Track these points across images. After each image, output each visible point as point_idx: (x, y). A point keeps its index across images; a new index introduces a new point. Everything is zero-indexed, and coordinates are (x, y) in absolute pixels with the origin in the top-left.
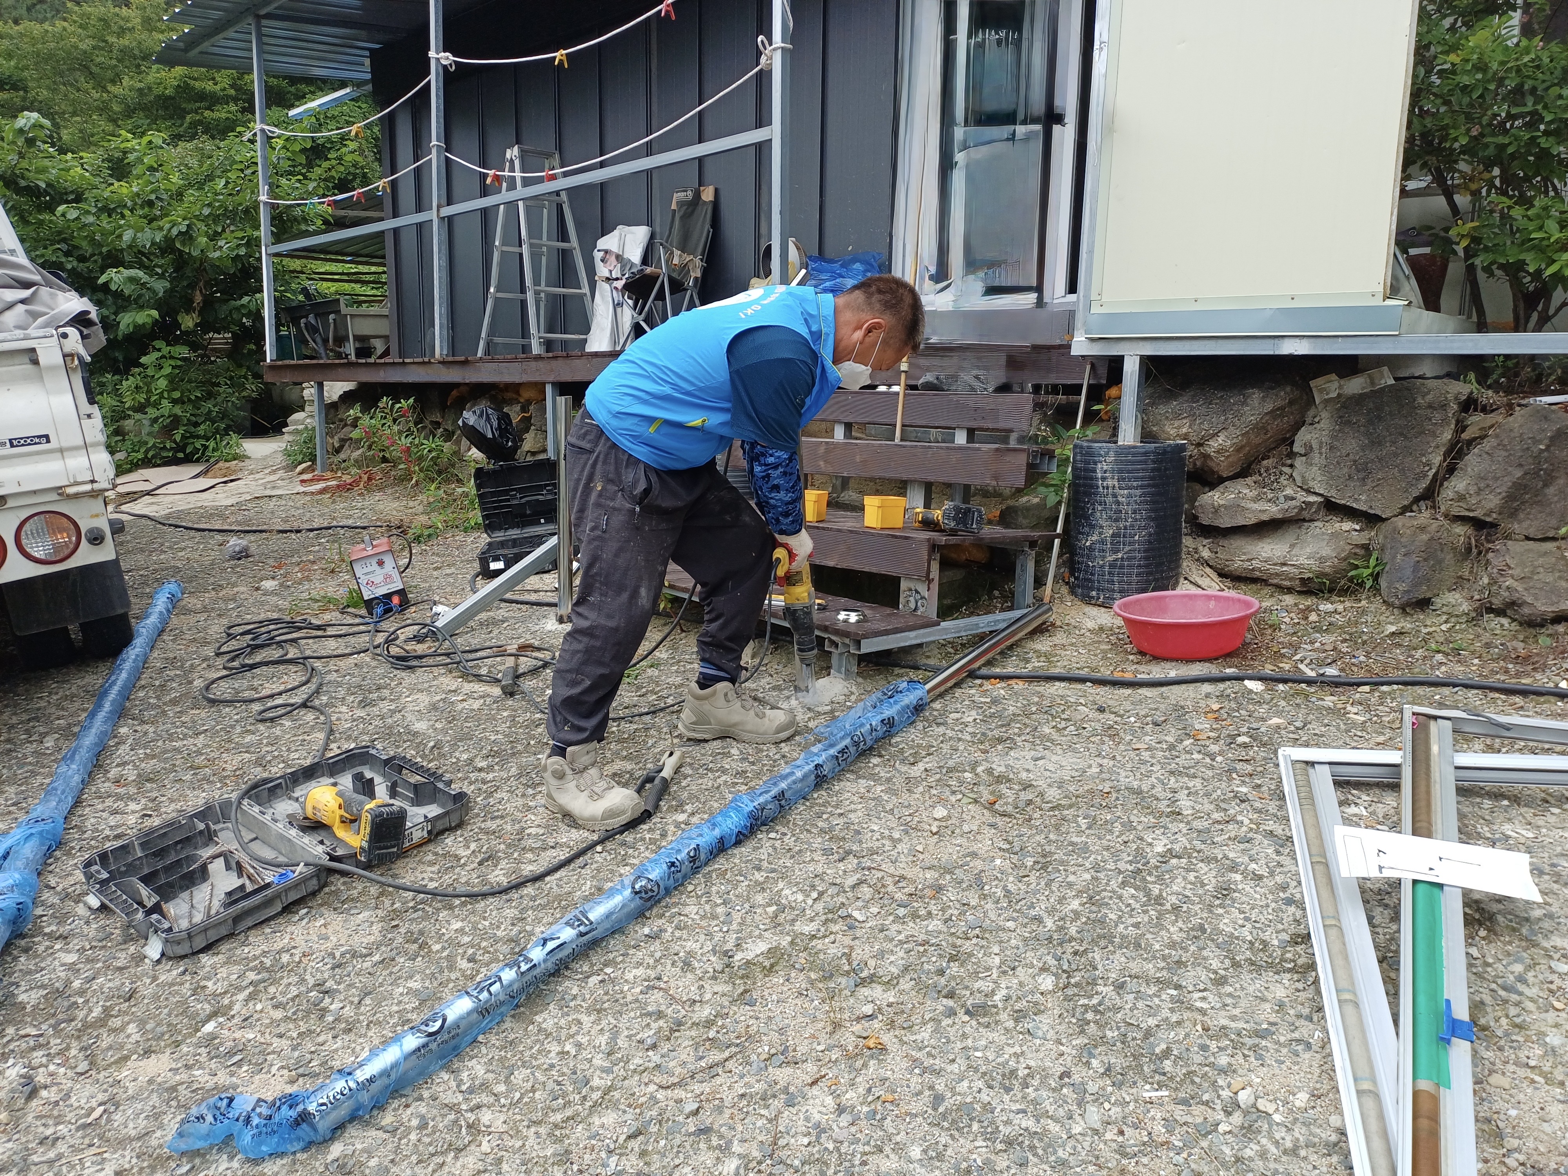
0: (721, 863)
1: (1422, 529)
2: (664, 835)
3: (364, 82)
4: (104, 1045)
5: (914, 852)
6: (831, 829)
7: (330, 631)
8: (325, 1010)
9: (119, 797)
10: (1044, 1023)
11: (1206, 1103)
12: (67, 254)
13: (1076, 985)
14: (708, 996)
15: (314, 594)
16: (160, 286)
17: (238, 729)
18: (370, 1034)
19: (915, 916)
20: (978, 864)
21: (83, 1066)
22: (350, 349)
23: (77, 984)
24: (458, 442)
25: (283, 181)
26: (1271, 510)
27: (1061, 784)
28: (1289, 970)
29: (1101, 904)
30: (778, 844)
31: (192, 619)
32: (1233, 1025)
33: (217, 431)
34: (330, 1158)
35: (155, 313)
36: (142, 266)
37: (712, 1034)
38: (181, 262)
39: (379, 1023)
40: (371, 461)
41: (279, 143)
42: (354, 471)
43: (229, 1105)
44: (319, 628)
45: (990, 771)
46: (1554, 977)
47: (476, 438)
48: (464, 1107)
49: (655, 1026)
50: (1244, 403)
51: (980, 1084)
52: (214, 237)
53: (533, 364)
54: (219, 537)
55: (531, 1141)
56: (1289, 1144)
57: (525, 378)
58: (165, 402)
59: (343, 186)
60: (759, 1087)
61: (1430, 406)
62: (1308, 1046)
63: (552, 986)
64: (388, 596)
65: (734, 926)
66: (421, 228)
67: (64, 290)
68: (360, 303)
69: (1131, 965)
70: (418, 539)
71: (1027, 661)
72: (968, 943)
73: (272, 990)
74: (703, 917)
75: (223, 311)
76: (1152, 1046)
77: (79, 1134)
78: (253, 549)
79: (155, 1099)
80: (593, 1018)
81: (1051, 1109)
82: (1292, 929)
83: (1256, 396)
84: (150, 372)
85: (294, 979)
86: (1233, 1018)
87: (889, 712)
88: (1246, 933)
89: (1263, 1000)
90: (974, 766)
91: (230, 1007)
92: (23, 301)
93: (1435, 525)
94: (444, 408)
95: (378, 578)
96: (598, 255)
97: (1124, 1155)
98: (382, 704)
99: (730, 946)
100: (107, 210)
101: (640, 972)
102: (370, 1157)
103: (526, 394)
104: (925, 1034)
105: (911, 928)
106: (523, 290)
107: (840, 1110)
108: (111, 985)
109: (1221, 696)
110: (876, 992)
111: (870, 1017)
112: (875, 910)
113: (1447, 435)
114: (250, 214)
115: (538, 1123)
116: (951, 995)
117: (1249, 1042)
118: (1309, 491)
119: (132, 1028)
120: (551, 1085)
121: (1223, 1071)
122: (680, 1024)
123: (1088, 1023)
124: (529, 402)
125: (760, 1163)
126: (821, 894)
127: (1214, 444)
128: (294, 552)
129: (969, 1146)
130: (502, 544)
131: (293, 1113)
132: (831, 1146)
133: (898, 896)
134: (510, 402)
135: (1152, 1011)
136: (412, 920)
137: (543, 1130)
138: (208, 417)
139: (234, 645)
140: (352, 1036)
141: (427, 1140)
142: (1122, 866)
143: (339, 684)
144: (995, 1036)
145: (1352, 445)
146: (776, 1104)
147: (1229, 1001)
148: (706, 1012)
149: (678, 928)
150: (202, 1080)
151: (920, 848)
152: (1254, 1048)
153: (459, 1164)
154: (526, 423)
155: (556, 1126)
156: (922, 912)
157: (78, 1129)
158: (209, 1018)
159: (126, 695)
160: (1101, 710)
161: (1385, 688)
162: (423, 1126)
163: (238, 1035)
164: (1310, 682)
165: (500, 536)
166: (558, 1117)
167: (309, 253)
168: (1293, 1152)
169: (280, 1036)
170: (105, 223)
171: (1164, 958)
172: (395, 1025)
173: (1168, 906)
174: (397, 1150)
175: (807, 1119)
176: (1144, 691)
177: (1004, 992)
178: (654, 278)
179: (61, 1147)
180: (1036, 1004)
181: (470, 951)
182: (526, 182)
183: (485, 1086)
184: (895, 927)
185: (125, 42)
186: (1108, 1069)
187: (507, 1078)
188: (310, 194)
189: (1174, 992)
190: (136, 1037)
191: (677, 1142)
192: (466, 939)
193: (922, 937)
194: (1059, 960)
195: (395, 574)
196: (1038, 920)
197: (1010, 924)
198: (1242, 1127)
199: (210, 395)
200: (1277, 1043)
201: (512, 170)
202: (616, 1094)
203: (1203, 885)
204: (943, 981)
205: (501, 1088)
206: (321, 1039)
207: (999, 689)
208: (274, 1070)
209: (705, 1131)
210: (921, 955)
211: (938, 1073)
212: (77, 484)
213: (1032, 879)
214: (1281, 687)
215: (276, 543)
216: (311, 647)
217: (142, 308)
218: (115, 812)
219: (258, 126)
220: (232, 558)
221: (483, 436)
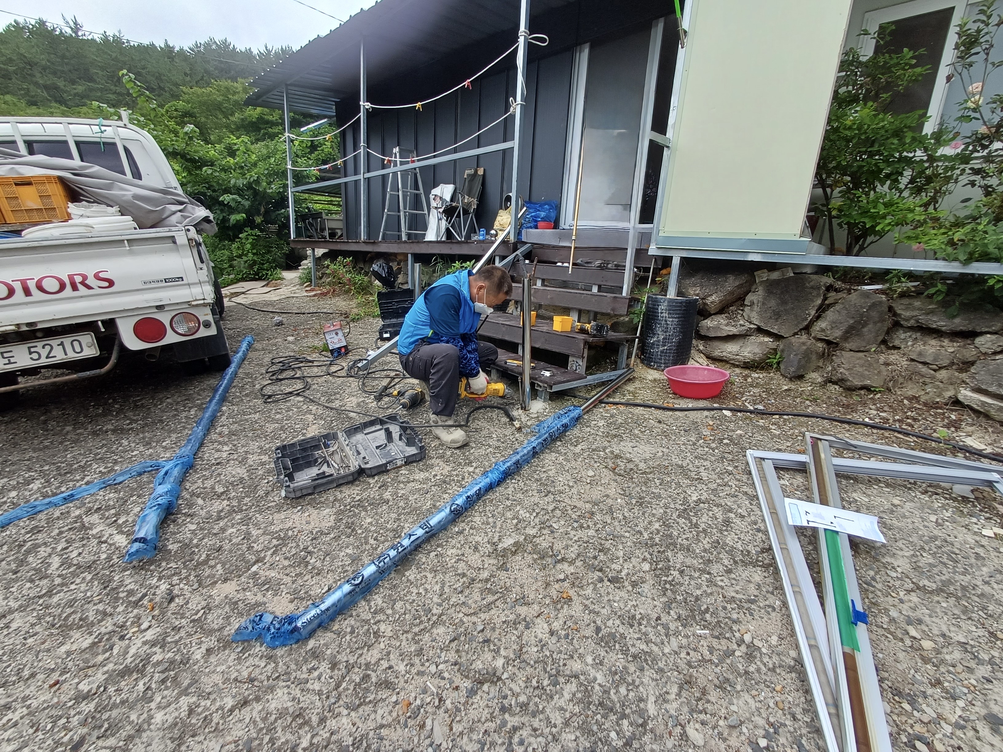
0: (490, 496)
1: (804, 344)
2: (463, 479)
3: (333, 116)
4: (206, 574)
5: (579, 493)
6: (541, 479)
7: (316, 364)
8: (308, 562)
9: (220, 443)
10: (646, 588)
11: (728, 639)
12: (208, 189)
13: (660, 569)
14: (486, 566)
15: (309, 344)
16: (247, 204)
17: (274, 411)
18: (329, 576)
19: (581, 527)
20: (610, 501)
21: (196, 586)
22: (326, 233)
23: (195, 541)
24: (370, 277)
25: (299, 160)
26: (734, 330)
27: (645, 461)
28: (760, 566)
29: (669, 526)
30: (516, 485)
31: (257, 353)
32: (738, 596)
33: (272, 267)
34: (309, 647)
35: (244, 215)
36: (239, 195)
37: (488, 586)
38: (256, 193)
39: (332, 571)
40: (334, 284)
41: (296, 143)
42: (328, 287)
43: (260, 619)
44: (310, 362)
45: (612, 452)
46: (889, 579)
47: (378, 276)
48: (372, 621)
49: (461, 580)
50: (726, 281)
51: (618, 622)
52: (269, 183)
53: (403, 245)
54: (271, 315)
55: (404, 643)
56: (771, 666)
57: (400, 251)
58: (250, 255)
59: (325, 162)
60: (512, 617)
61: (812, 288)
62: (774, 609)
63: (413, 556)
64: (340, 348)
65: (498, 529)
66: (357, 182)
67: (198, 206)
68: (332, 214)
69: (686, 560)
70: (353, 320)
71: (624, 395)
72: (607, 543)
73: (284, 549)
74: (483, 524)
75: (273, 216)
76: (700, 606)
77: (191, 625)
78: (285, 320)
79: (227, 608)
80: (433, 575)
81: (653, 638)
82: (761, 545)
83: (731, 278)
84: (243, 241)
85: (294, 545)
86: (737, 592)
87: (565, 421)
88: (739, 546)
89: (750, 582)
90: (604, 449)
91: (264, 558)
92: (180, 211)
93: (809, 342)
94: (365, 262)
95: (336, 340)
96: (432, 197)
97: (691, 667)
98: (337, 402)
99: (496, 539)
100: (225, 170)
101: (454, 551)
102: (327, 649)
103: (400, 258)
104: (589, 591)
105: (580, 534)
106: (399, 211)
107: (552, 633)
108: (210, 543)
109: (713, 418)
110: (565, 566)
111: (564, 580)
112: (563, 523)
113: (819, 302)
114: (284, 174)
115: (407, 632)
116: (601, 570)
117: (746, 605)
118: (750, 323)
119: (219, 567)
120: (413, 611)
121: (734, 622)
122: (473, 580)
123: (667, 590)
124: (401, 261)
125: (514, 661)
126: (537, 514)
127: (710, 299)
128: (302, 323)
129: (615, 657)
130: (389, 326)
131: (290, 628)
132: (548, 654)
133: (573, 516)
134: (393, 261)
135: (699, 587)
136: (349, 517)
137: (410, 636)
138: (268, 261)
139: (274, 368)
140: (320, 577)
141: (354, 640)
142: (678, 507)
143: (318, 391)
144: (623, 594)
145: (773, 303)
146: (521, 627)
147: (734, 582)
148: (485, 575)
149: (471, 528)
150: (250, 598)
151: (582, 491)
152: (748, 609)
153: (370, 654)
154: (399, 270)
155: (416, 634)
156: (585, 525)
157: (191, 622)
158: (255, 563)
159: (226, 390)
160: (660, 422)
161: (785, 417)
162: (352, 632)
163: (267, 574)
164: (751, 412)
165: (388, 322)
166: (416, 630)
167: (310, 191)
168: (773, 670)
169: (287, 575)
170: (223, 175)
171: (702, 557)
172: (340, 573)
173: (701, 529)
174: (340, 645)
175: (536, 637)
176: (677, 413)
177: (626, 571)
178: (456, 208)
179: (183, 633)
180: (641, 578)
181: (375, 535)
182: (402, 163)
183: (382, 610)
184: (573, 533)
185: (236, 97)
186: (679, 617)
187: (393, 606)
188: (311, 166)
189: (708, 576)
190: (221, 572)
191: (474, 646)
192: (373, 528)
193: (586, 539)
194: (651, 555)
195: (343, 338)
196: (640, 533)
197: (627, 534)
198: (747, 654)
199: (269, 252)
200: (759, 607)
201: (396, 157)
202: (444, 617)
203: (716, 519)
204: (596, 563)
205: (389, 612)
206: (305, 578)
207: (612, 409)
208: (284, 594)
209: (487, 641)
210: (585, 548)
211: (598, 613)
212: (196, 300)
213: (636, 511)
214: (739, 414)
215: (294, 319)
216: (307, 372)
217: (239, 213)
218: (218, 451)
219: (287, 134)
220: (276, 325)
221: (381, 276)
